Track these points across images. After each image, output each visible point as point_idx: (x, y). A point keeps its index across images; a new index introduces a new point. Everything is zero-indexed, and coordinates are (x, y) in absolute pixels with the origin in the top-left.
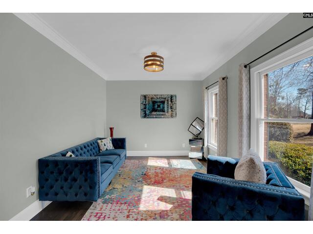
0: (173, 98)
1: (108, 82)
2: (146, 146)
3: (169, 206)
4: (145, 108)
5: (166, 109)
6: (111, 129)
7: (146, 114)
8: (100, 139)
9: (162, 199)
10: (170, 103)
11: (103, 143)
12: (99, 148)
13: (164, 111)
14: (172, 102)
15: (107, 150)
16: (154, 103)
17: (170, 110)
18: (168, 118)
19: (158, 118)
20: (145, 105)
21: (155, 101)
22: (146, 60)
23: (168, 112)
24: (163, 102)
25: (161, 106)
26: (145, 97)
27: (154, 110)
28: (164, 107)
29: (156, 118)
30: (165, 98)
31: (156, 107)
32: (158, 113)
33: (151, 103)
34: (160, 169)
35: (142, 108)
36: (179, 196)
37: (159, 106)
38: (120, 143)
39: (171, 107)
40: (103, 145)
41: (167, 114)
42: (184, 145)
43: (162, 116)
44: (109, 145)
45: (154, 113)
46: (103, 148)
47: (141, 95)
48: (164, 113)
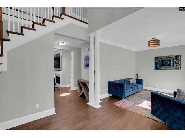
0: (178, 57)
1: (136, 52)
2: (157, 85)
4: (157, 64)
5: (172, 64)
6: (137, 75)
7: (157, 68)
8: (131, 78)
10: (175, 60)
11: (131, 80)
12: (130, 82)
14: (177, 60)
15: (133, 83)
16: (163, 61)
17: (175, 65)
18: (173, 70)
19: (166, 70)
20: (156, 62)
21: (164, 60)
23: (173, 66)
24: (170, 60)
25: (168, 63)
26: (157, 58)
27: (163, 65)
28: (170, 64)
29: (164, 70)
30: (171, 58)
31: (164, 63)
32: (165, 67)
33: (161, 61)
35: (155, 64)
37: (166, 63)
39: (176, 63)
41: (172, 67)
43: (169, 69)
44: (134, 81)
45: (163, 67)
47: (154, 57)
48: (170, 67)
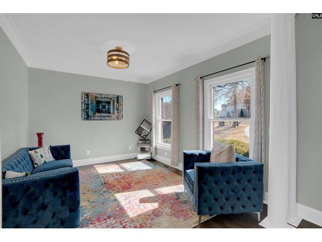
0: (119, 99)
2: (88, 153)
3: (156, 205)
4: (87, 108)
5: (111, 110)
6: (40, 136)
7: (88, 116)
9: (143, 201)
10: (116, 104)
11: (39, 155)
12: (32, 161)
13: (109, 113)
14: (118, 103)
15: (45, 162)
16: (98, 102)
17: (116, 112)
18: (114, 120)
19: (102, 120)
20: (87, 104)
21: (99, 101)
22: (110, 54)
23: (114, 113)
24: (109, 103)
25: (107, 107)
26: (87, 95)
27: (99, 111)
28: (109, 109)
29: (100, 120)
30: (111, 99)
31: (101, 107)
32: (103, 114)
33: (94, 102)
34: (117, 175)
35: (83, 108)
36: (156, 194)
37: (104, 107)
38: (63, 152)
39: (117, 108)
40: (40, 157)
41: (112, 116)
42: (130, 148)
43: (108, 118)
44: (47, 156)
45: (97, 114)
46: (39, 161)
47: (83, 93)
48: (109, 115)
